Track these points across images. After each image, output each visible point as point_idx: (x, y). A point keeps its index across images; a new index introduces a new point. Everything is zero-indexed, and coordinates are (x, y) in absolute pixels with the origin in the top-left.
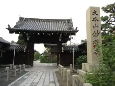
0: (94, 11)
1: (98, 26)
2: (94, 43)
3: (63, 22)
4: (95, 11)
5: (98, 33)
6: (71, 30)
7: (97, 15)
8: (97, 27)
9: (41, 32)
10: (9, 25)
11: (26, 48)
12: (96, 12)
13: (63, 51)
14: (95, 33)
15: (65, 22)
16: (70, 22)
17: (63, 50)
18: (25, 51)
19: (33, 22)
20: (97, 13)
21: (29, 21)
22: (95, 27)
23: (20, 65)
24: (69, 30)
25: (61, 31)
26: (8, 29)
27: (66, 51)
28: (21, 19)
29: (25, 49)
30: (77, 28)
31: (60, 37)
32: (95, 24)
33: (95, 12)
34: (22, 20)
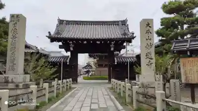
2: (146, 56)
3: (116, 25)
4: (148, 23)
5: (151, 46)
6: (126, 37)
7: (150, 27)
8: (150, 39)
14: (148, 46)
15: (118, 25)
16: (125, 25)
17: (116, 62)
18: (68, 64)
19: (77, 25)
20: (150, 25)
21: (71, 24)
24: (124, 36)
26: (49, 37)
27: (120, 62)
30: (133, 34)
31: (112, 44)
32: (148, 37)
33: (148, 25)
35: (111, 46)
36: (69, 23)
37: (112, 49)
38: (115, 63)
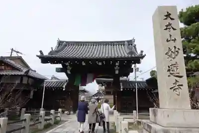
0: (166, 14)
1: (175, 39)
2: (169, 70)
3: (121, 45)
4: (168, 12)
5: (177, 51)
6: (133, 56)
7: (172, 19)
8: (173, 40)
9: (86, 60)
10: (41, 52)
11: (66, 84)
12: (170, 14)
13: (122, 90)
14: (170, 52)
15: (124, 45)
16: (132, 45)
17: (122, 87)
18: (64, 89)
19: (77, 46)
20: (171, 16)
21: (71, 45)
22: (169, 41)
23: (52, 111)
24: (130, 56)
25: (118, 58)
26: (40, 57)
27: (127, 89)
28: (60, 43)
29: (64, 86)
30: (142, 52)
31: (117, 67)
32: (170, 36)
33: (168, 15)
34: (62, 45)
35: (116, 68)
36: (68, 43)
37: (117, 72)
38: (120, 88)
